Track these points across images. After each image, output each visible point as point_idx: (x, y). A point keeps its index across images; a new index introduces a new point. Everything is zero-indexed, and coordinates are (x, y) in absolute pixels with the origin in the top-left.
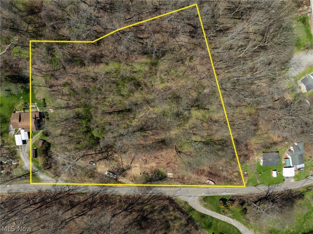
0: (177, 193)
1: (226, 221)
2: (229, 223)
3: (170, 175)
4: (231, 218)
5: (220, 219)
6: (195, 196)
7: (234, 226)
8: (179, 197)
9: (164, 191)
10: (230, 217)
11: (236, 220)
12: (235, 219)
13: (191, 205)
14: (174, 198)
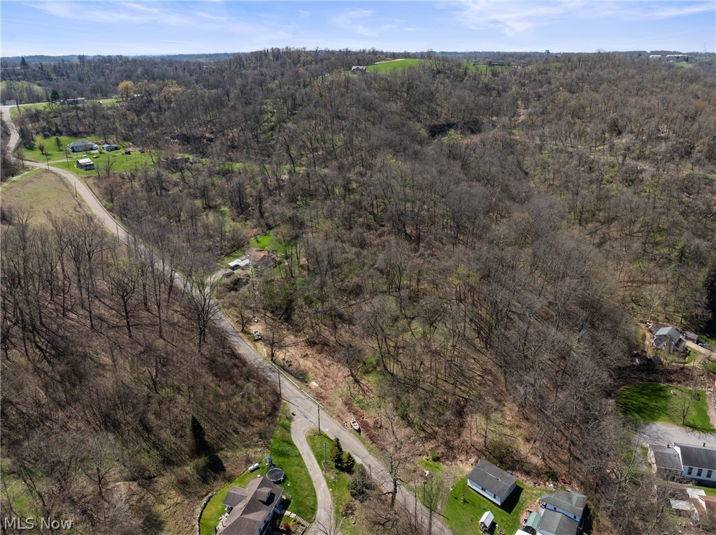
0: (296, 401)
1: (313, 478)
2: (315, 486)
3: (314, 384)
4: (328, 482)
5: (308, 468)
6: (311, 422)
7: (316, 496)
8: (293, 406)
9: (285, 385)
10: (327, 480)
11: (331, 492)
12: (331, 490)
13: (292, 426)
14: (284, 401)
